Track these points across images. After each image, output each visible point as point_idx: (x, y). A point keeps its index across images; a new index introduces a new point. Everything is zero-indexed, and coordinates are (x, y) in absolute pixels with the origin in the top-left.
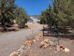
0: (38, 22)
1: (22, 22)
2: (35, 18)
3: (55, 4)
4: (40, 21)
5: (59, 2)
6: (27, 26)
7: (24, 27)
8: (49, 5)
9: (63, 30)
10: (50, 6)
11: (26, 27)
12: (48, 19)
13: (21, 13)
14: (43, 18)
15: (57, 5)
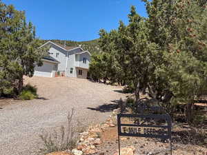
0: (80, 72)
1: (11, 72)
2: (67, 54)
3: (154, 12)
4: (86, 66)
5: (170, 6)
6: (32, 90)
7: (17, 94)
8: (130, 9)
9: (183, 110)
10: (133, 13)
11: (29, 93)
12: (127, 62)
13: (10, 30)
14: (105, 59)
15: (162, 15)
